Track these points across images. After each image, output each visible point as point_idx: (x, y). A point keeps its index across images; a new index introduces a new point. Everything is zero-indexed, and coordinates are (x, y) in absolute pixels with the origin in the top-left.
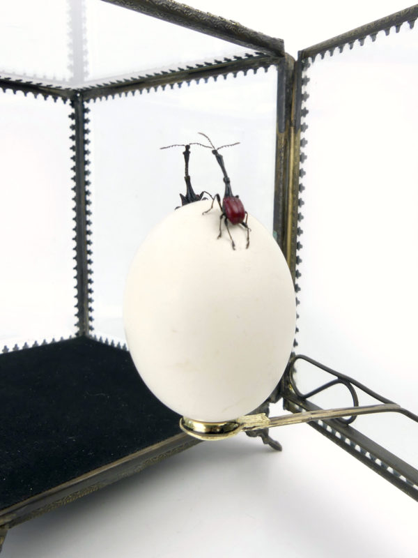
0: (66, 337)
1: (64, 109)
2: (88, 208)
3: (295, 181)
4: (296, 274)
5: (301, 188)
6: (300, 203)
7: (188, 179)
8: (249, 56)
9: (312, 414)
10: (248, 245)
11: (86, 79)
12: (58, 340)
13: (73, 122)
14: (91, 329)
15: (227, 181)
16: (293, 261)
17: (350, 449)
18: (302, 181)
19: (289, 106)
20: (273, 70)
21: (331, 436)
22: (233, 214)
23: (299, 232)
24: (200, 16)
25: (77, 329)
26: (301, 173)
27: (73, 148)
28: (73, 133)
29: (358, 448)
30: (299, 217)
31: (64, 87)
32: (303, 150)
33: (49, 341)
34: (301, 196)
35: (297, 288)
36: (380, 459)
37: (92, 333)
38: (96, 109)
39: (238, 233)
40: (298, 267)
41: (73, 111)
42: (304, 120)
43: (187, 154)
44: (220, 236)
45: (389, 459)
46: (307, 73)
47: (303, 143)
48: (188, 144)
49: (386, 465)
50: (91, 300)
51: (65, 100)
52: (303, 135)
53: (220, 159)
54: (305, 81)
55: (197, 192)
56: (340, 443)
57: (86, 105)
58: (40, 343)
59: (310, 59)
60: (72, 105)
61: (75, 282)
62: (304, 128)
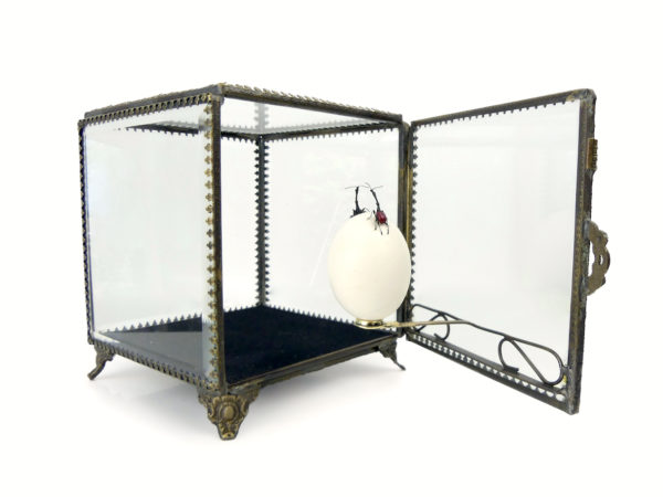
0: (250, 306)
1: (252, 146)
2: (267, 214)
3: (411, 197)
4: (412, 254)
5: (414, 202)
6: (414, 210)
7: (357, 202)
10: (388, 233)
11: (266, 127)
12: (244, 307)
13: (257, 155)
14: (267, 300)
15: (378, 204)
16: (411, 246)
17: (447, 355)
18: (415, 197)
19: (406, 153)
20: (396, 131)
21: (436, 351)
22: (381, 219)
23: (413, 228)
25: (257, 301)
26: (414, 193)
27: (257, 173)
28: (257, 162)
30: (413, 219)
31: (253, 133)
32: (415, 179)
33: (239, 308)
34: (414, 206)
35: (413, 263)
37: (268, 303)
38: (273, 147)
39: (383, 228)
40: (413, 250)
41: (257, 148)
42: (415, 161)
43: (357, 191)
44: (375, 229)
46: (417, 134)
47: (415, 175)
48: (358, 186)
50: (267, 280)
51: (252, 141)
52: (415, 170)
53: (374, 194)
54: (416, 138)
55: (361, 208)
56: (441, 353)
57: (266, 144)
58: (233, 309)
59: (418, 127)
60: (257, 144)
61: (256, 267)
62: (415, 166)
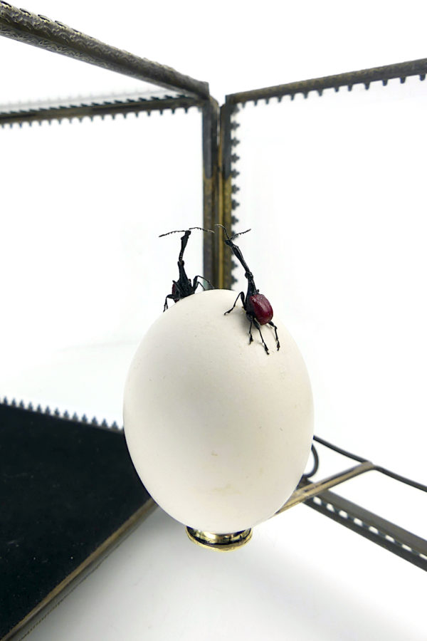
7: (181, 264)
8: (169, 98)
9: (306, 491)
10: (278, 346)
20: (195, 112)
24: (117, 54)
26: (234, 220)
29: (330, 507)
36: (358, 518)
44: (251, 340)
45: (370, 518)
46: (236, 118)
47: (234, 189)
48: (188, 229)
49: (352, 517)
52: (234, 182)
53: (236, 250)
59: (239, 105)
62: (234, 174)
